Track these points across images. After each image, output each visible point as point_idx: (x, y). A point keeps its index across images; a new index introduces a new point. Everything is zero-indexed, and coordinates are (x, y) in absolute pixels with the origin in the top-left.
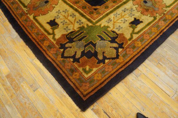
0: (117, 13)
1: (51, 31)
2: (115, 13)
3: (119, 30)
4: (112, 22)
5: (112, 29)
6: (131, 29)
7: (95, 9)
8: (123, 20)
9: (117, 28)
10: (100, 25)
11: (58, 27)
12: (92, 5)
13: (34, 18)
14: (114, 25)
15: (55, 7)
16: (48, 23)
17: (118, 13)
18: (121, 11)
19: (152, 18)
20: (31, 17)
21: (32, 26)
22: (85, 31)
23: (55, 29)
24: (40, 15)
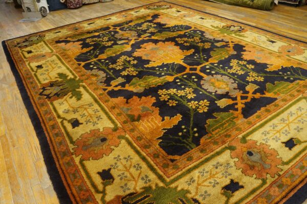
0: (204, 170)
1: (100, 187)
2: (201, 169)
3: (204, 199)
4: (195, 184)
5: (194, 196)
6: (224, 199)
7: (172, 161)
8: (213, 181)
9: (202, 195)
10: (177, 187)
11: (112, 182)
12: (169, 154)
13: (81, 162)
14: (197, 188)
15: (114, 150)
16: (99, 173)
17: (206, 170)
18: (211, 167)
19: (260, 182)
20: (77, 160)
21: (76, 174)
22: (151, 195)
23: (107, 185)
24: (91, 159)
